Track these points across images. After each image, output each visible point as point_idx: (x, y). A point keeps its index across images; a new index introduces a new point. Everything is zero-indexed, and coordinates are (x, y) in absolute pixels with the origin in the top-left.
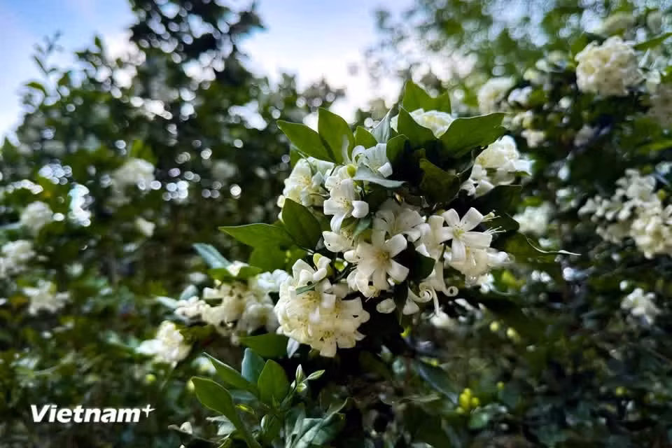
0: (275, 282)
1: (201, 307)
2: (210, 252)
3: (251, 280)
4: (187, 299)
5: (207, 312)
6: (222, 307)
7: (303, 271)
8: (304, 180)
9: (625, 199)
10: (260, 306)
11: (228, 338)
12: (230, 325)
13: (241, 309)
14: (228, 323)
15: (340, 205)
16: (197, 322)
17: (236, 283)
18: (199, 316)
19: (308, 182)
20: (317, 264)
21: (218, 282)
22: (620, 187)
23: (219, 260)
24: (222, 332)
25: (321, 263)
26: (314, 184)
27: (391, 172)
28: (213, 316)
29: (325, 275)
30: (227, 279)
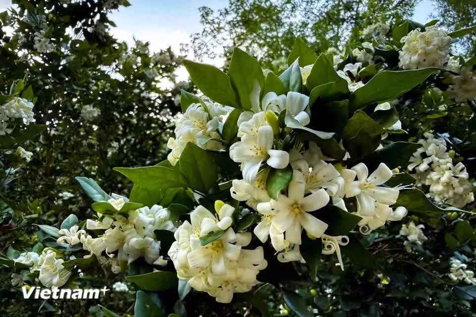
0: (154, 217)
1: (82, 237)
2: (92, 185)
3: (131, 213)
4: (68, 228)
5: (89, 243)
6: (103, 238)
7: (206, 219)
8: (197, 124)
9: (424, 155)
10: (141, 239)
11: (109, 267)
12: (111, 256)
13: (122, 241)
14: (109, 254)
15: (252, 153)
16: (79, 250)
17: (118, 217)
18: (81, 244)
19: (201, 126)
20: (220, 212)
21: (100, 215)
22: (420, 146)
23: (100, 193)
24: (103, 261)
25: (225, 211)
26: (210, 129)
27: (308, 122)
28: (94, 245)
29: (230, 225)
30: (109, 211)
